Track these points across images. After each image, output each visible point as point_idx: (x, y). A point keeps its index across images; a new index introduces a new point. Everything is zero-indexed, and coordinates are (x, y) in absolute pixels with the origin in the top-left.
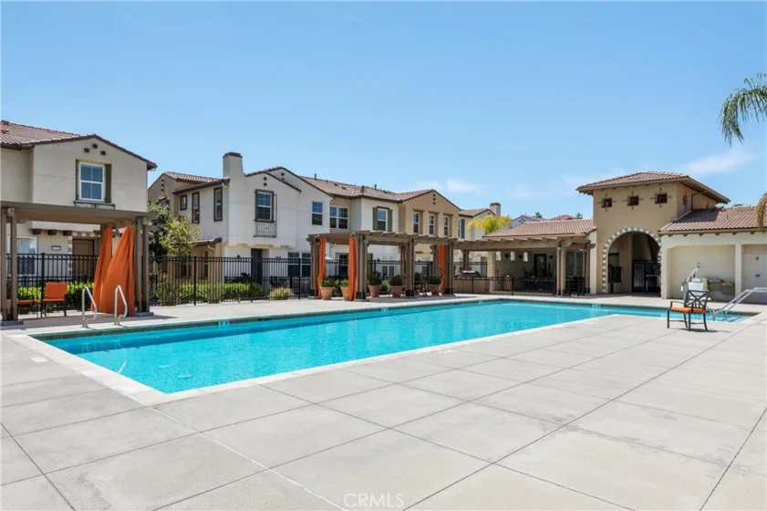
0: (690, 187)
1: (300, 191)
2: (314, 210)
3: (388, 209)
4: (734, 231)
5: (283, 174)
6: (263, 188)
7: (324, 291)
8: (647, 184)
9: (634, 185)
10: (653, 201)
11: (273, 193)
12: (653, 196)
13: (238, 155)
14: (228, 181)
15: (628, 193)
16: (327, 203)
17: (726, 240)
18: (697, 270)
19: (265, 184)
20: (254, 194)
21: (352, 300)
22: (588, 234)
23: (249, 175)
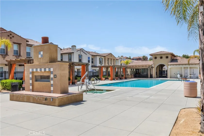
0: (173, 55)
1: (86, 54)
2: (88, 59)
3: (102, 58)
4: (182, 65)
5: (83, 50)
6: (80, 54)
7: (103, 79)
8: (164, 54)
9: (162, 54)
10: (165, 58)
11: (82, 55)
12: (165, 57)
13: (75, 46)
14: (74, 52)
15: (160, 56)
16: (91, 57)
17: (181, 66)
18: (178, 72)
19: (80, 53)
20: (78, 56)
21: (112, 80)
22: (152, 65)
23: (77, 51)
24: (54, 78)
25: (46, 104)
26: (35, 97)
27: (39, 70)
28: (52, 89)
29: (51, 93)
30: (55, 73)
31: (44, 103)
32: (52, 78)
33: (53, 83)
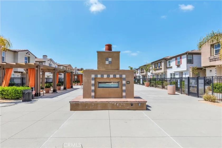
1: (54, 64)
3: (64, 68)
5: (52, 60)
11: (51, 64)
14: (45, 61)
16: (57, 66)
19: (50, 62)
23: (48, 60)
24: (127, 84)
25: (130, 109)
26: (115, 104)
27: (105, 76)
28: (124, 94)
29: (122, 98)
30: (128, 79)
31: (128, 109)
32: (125, 84)
33: (126, 89)
